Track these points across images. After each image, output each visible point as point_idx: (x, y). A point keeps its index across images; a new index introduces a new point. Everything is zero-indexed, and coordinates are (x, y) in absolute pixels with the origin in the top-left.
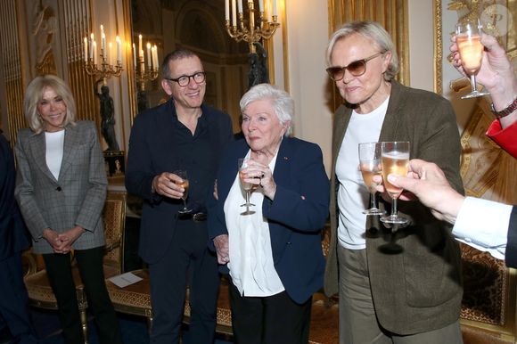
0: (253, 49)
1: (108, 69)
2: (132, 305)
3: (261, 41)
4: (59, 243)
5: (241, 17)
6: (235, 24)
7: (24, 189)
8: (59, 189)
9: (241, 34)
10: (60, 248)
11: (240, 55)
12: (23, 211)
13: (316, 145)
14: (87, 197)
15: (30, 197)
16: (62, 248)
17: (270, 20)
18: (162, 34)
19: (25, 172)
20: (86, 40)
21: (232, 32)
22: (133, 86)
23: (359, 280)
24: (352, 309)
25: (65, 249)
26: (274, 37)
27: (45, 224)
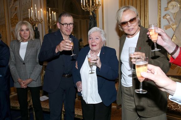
0: (91, 14)
1: (38, 21)
2: (46, 108)
3: (94, 11)
4: (22, 84)
5: (87, 2)
6: (84, 4)
7: (12, 63)
8: (24, 64)
9: (87, 8)
10: (22, 86)
11: (87, 16)
12: (11, 71)
13: (114, 49)
14: (35, 68)
15: (14, 66)
16: (24, 86)
17: (97, 3)
18: (58, 8)
19: (12, 56)
20: (29, 10)
21: (83, 7)
22: (47, 27)
23: (129, 98)
24: (126, 109)
25: (24, 87)
26: (99, 9)
27: (18, 76)
